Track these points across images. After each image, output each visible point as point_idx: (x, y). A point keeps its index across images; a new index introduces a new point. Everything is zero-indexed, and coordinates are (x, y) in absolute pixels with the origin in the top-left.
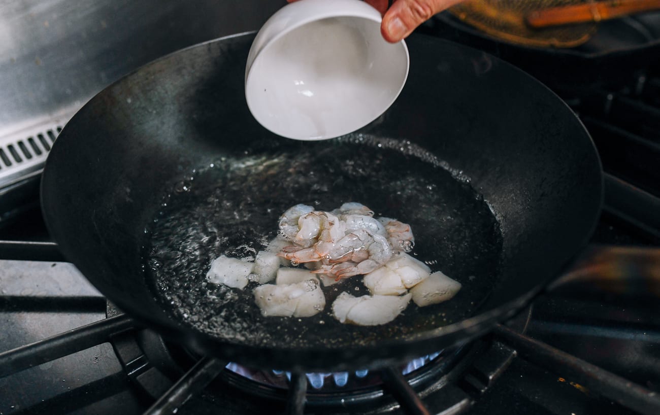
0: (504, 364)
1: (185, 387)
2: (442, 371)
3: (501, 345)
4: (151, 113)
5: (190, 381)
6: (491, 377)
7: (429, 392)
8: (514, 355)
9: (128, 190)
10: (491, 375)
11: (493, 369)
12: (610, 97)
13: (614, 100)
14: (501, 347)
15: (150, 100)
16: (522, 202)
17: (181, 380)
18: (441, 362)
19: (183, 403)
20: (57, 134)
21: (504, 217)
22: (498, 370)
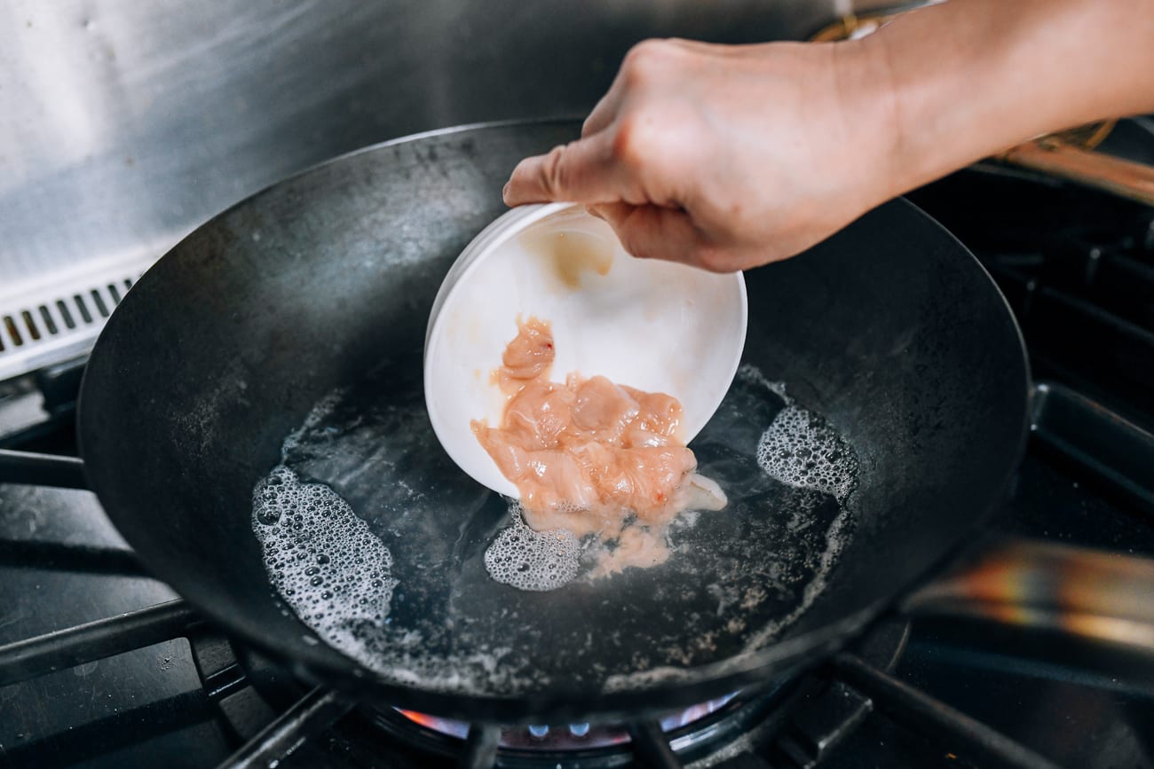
0: (847, 723)
1: (294, 724)
2: (739, 727)
3: (845, 688)
4: (293, 257)
5: (303, 716)
6: (822, 745)
7: (714, 761)
8: (867, 708)
9: (243, 385)
10: (821, 740)
11: (826, 731)
12: (1096, 253)
13: (1103, 258)
14: (846, 691)
15: (293, 237)
16: (904, 436)
17: (288, 712)
18: (737, 710)
19: (289, 752)
20: (123, 292)
21: (872, 460)
22: (836, 733)
